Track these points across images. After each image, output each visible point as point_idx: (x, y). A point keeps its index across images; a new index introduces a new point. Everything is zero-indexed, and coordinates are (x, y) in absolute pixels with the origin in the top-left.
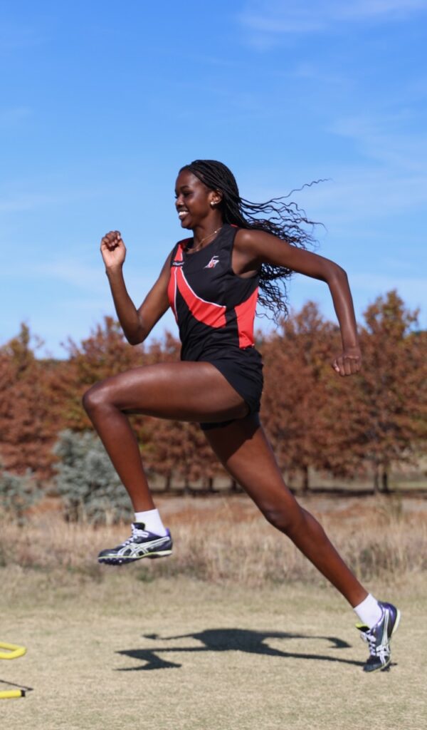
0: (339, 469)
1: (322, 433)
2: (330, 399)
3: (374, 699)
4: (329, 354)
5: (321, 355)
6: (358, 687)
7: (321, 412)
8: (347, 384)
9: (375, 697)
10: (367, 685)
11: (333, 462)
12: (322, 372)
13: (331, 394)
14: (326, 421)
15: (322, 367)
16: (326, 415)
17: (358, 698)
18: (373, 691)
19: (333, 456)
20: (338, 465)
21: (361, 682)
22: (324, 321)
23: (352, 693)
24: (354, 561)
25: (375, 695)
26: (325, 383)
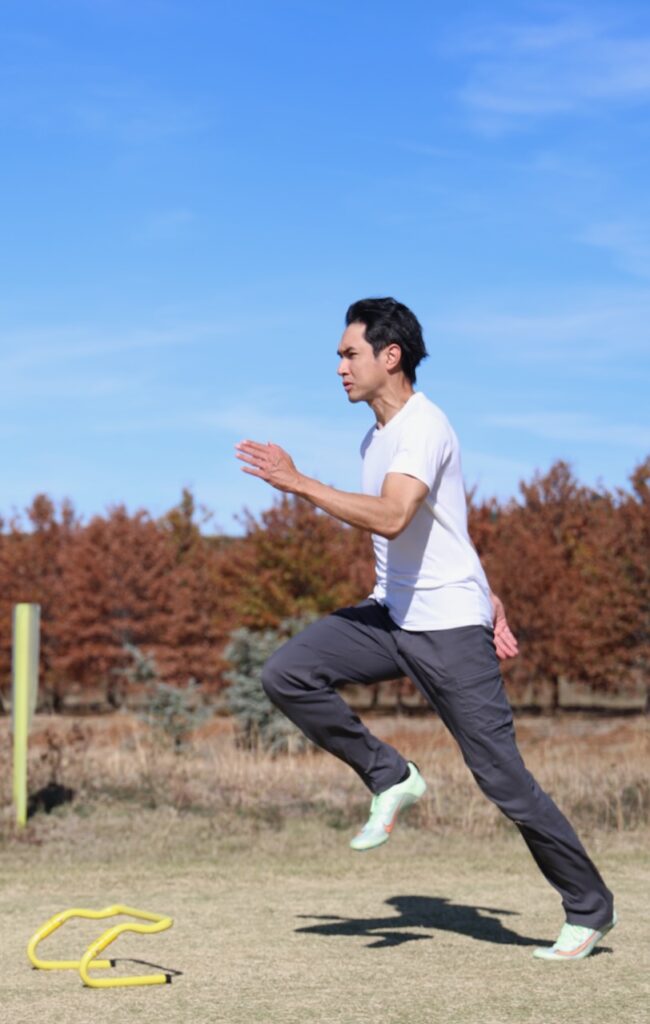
0: (599, 681)
1: (576, 633)
2: (587, 589)
3: (633, 989)
4: (584, 529)
5: (575, 532)
6: (613, 971)
7: (576, 605)
8: (609, 569)
9: (635, 986)
10: (624, 969)
11: (592, 671)
12: (576, 553)
13: (588, 582)
14: (582, 618)
15: (576, 547)
16: (581, 610)
17: (612, 987)
18: (632, 977)
19: (591, 662)
20: (598, 675)
21: (616, 966)
22: (579, 486)
23: (604, 980)
24: (614, 803)
25: (635, 982)
26: (580, 567)
